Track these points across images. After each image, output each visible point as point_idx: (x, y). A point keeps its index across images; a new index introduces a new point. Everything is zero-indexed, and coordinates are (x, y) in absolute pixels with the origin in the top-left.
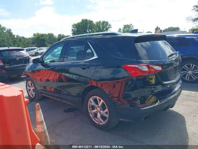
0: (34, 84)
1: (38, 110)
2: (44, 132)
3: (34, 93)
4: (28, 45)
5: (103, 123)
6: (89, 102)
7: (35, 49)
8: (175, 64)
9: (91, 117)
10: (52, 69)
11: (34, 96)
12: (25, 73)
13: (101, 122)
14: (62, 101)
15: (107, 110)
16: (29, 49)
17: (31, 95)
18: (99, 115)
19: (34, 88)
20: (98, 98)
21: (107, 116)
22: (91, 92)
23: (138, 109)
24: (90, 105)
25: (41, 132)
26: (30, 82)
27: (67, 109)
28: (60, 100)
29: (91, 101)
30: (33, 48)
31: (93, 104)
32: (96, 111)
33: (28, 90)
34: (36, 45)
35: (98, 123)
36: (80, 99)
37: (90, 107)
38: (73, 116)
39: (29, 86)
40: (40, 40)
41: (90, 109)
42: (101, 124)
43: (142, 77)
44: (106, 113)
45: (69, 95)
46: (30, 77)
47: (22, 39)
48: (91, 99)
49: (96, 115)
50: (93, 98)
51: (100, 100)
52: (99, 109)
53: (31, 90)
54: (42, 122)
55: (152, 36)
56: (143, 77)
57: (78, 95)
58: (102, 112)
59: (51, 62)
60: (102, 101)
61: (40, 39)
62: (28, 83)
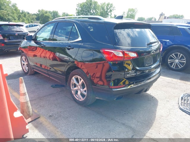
0: (27, 60)
1: (21, 83)
2: (27, 103)
3: (28, 68)
4: (32, 21)
5: (82, 99)
6: (72, 81)
7: (37, 25)
8: (152, 53)
9: (73, 93)
10: (42, 47)
11: (27, 70)
12: (19, 49)
13: (81, 99)
14: (50, 77)
15: (85, 89)
16: (32, 25)
17: (25, 69)
18: (79, 93)
19: (27, 63)
20: (79, 77)
21: (85, 93)
22: (73, 71)
23: (110, 90)
24: (72, 83)
25: (24, 102)
26: (24, 58)
27: (54, 85)
28: (49, 76)
29: (73, 80)
30: (36, 24)
31: (75, 82)
32: (77, 88)
33: (22, 65)
34: (39, 21)
35: (78, 99)
36: (65, 77)
37: (72, 85)
38: (59, 91)
39: (23, 61)
40: (44, 17)
41: (72, 87)
42: (80, 100)
43: (118, 62)
44: (85, 91)
45: (56, 73)
46: (24, 52)
47: (26, 14)
48: (73, 78)
49: (77, 92)
50: (75, 77)
51: (81, 79)
52: (79, 87)
53: (25, 65)
54: (24, 94)
55: (134, 24)
56: (120, 62)
57: (63, 73)
58: (82, 90)
59: (43, 40)
60: (82, 80)
61: (44, 15)
62: (22, 58)
